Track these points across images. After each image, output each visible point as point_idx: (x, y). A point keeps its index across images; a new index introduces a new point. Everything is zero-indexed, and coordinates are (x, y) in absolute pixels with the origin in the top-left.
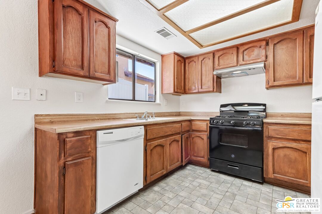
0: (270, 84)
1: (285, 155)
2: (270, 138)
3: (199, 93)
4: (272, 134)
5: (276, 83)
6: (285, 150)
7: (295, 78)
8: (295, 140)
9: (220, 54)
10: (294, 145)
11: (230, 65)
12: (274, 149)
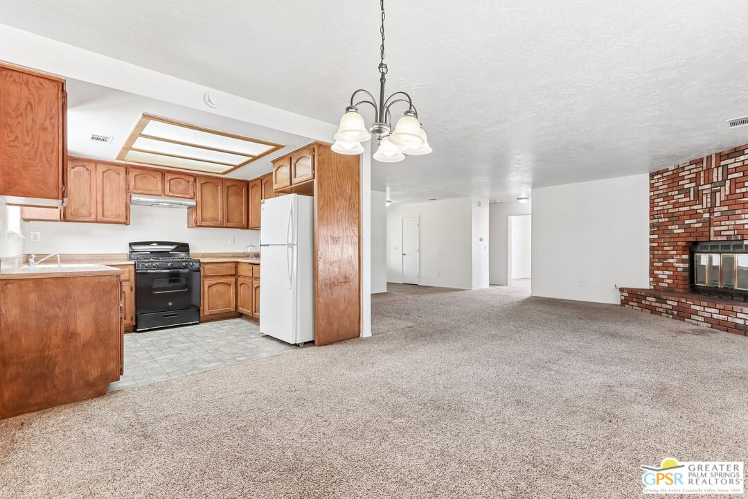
0: (198, 224)
1: (217, 291)
2: (206, 277)
3: (97, 222)
4: (207, 273)
5: (203, 224)
6: (218, 285)
7: (217, 220)
8: (223, 276)
9: (137, 174)
10: (223, 280)
11: (153, 192)
12: (209, 287)
